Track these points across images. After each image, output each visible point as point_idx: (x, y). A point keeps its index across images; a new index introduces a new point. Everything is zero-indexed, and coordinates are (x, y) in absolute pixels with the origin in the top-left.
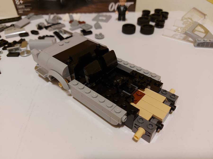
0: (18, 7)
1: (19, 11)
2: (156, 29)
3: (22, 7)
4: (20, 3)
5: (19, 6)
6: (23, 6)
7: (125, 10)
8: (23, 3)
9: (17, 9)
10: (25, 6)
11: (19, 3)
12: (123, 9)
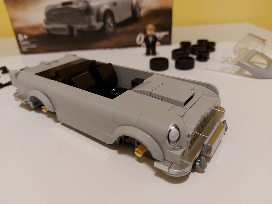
0: (22, 44)
1: (22, 49)
2: (197, 64)
3: (26, 44)
4: (24, 40)
5: (23, 42)
6: (28, 43)
8: (28, 39)
9: (20, 46)
11: (22, 40)
12: (153, 40)
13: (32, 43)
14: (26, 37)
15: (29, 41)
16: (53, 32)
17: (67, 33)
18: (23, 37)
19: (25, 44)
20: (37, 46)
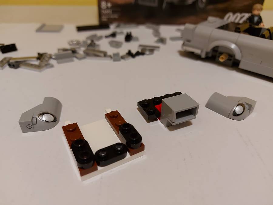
0: (103, 13)
3: (108, 13)
4: (107, 8)
5: (105, 11)
6: (110, 12)
7: (259, 21)
8: (111, 8)
9: (100, 15)
10: (113, 11)
11: (105, 7)
12: (257, 21)
13: (114, 12)
14: (109, 5)
15: (112, 10)
16: (140, 3)
17: (155, 4)
18: (107, 4)
19: (106, 13)
20: (119, 16)
